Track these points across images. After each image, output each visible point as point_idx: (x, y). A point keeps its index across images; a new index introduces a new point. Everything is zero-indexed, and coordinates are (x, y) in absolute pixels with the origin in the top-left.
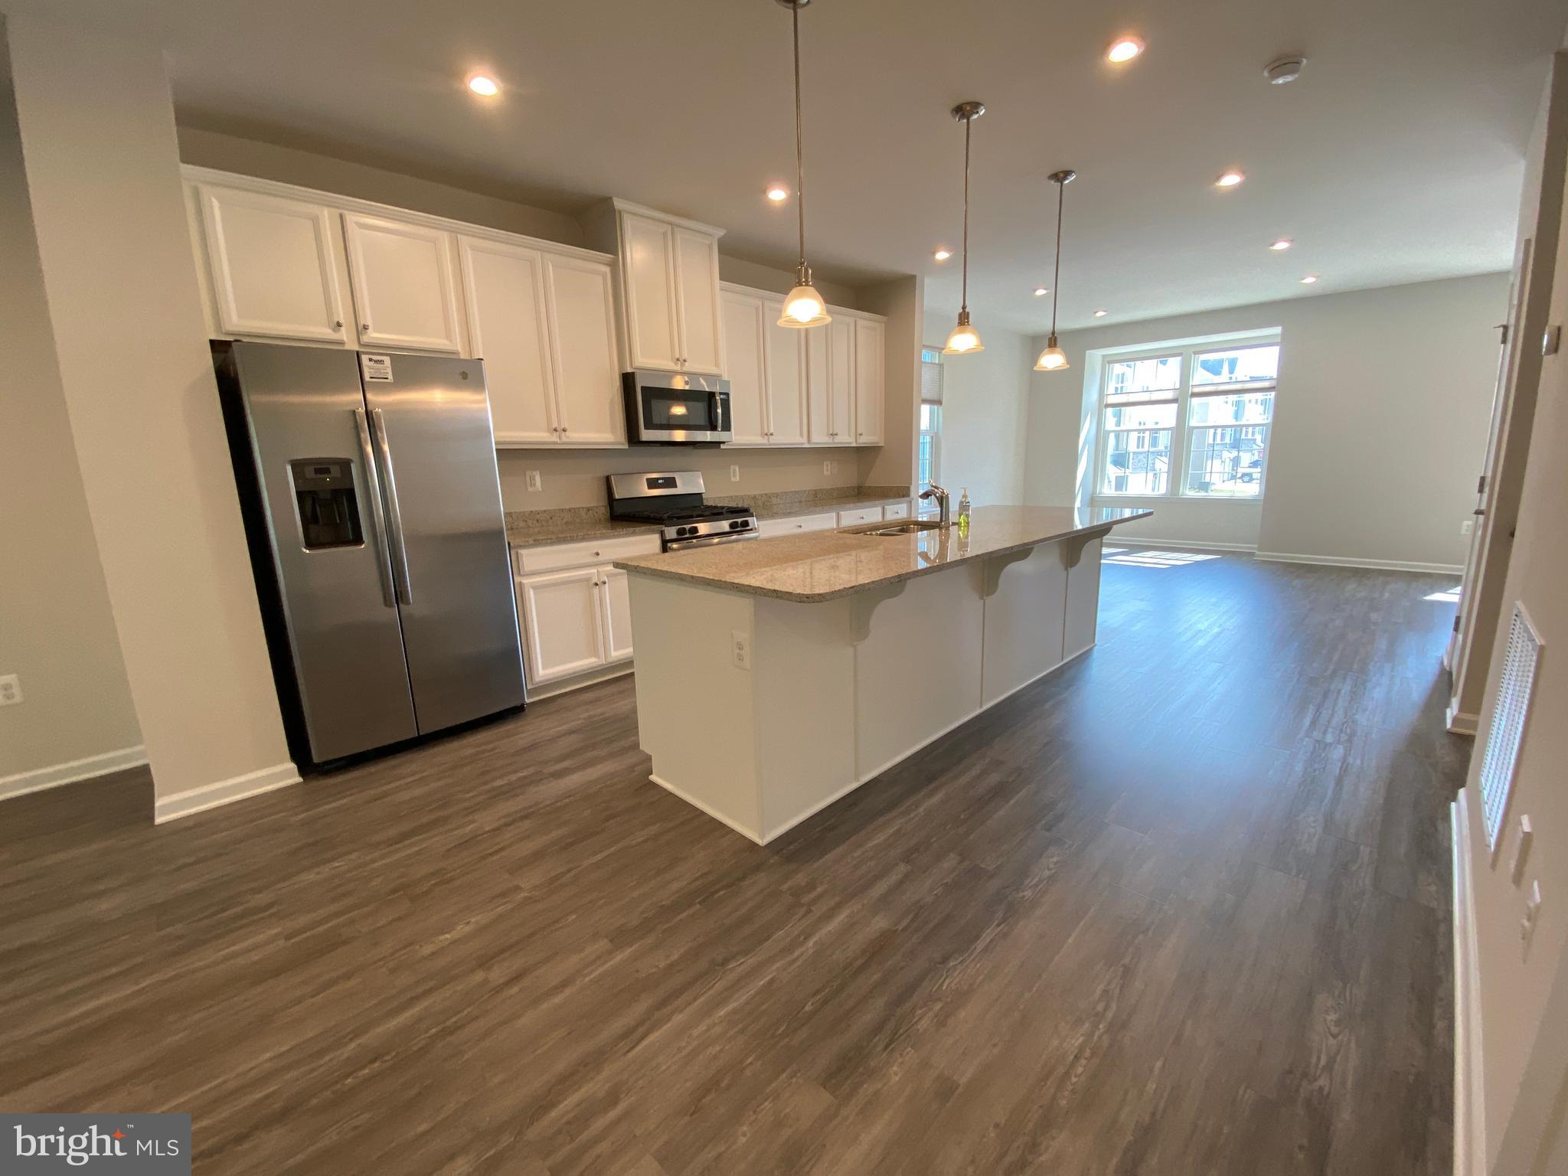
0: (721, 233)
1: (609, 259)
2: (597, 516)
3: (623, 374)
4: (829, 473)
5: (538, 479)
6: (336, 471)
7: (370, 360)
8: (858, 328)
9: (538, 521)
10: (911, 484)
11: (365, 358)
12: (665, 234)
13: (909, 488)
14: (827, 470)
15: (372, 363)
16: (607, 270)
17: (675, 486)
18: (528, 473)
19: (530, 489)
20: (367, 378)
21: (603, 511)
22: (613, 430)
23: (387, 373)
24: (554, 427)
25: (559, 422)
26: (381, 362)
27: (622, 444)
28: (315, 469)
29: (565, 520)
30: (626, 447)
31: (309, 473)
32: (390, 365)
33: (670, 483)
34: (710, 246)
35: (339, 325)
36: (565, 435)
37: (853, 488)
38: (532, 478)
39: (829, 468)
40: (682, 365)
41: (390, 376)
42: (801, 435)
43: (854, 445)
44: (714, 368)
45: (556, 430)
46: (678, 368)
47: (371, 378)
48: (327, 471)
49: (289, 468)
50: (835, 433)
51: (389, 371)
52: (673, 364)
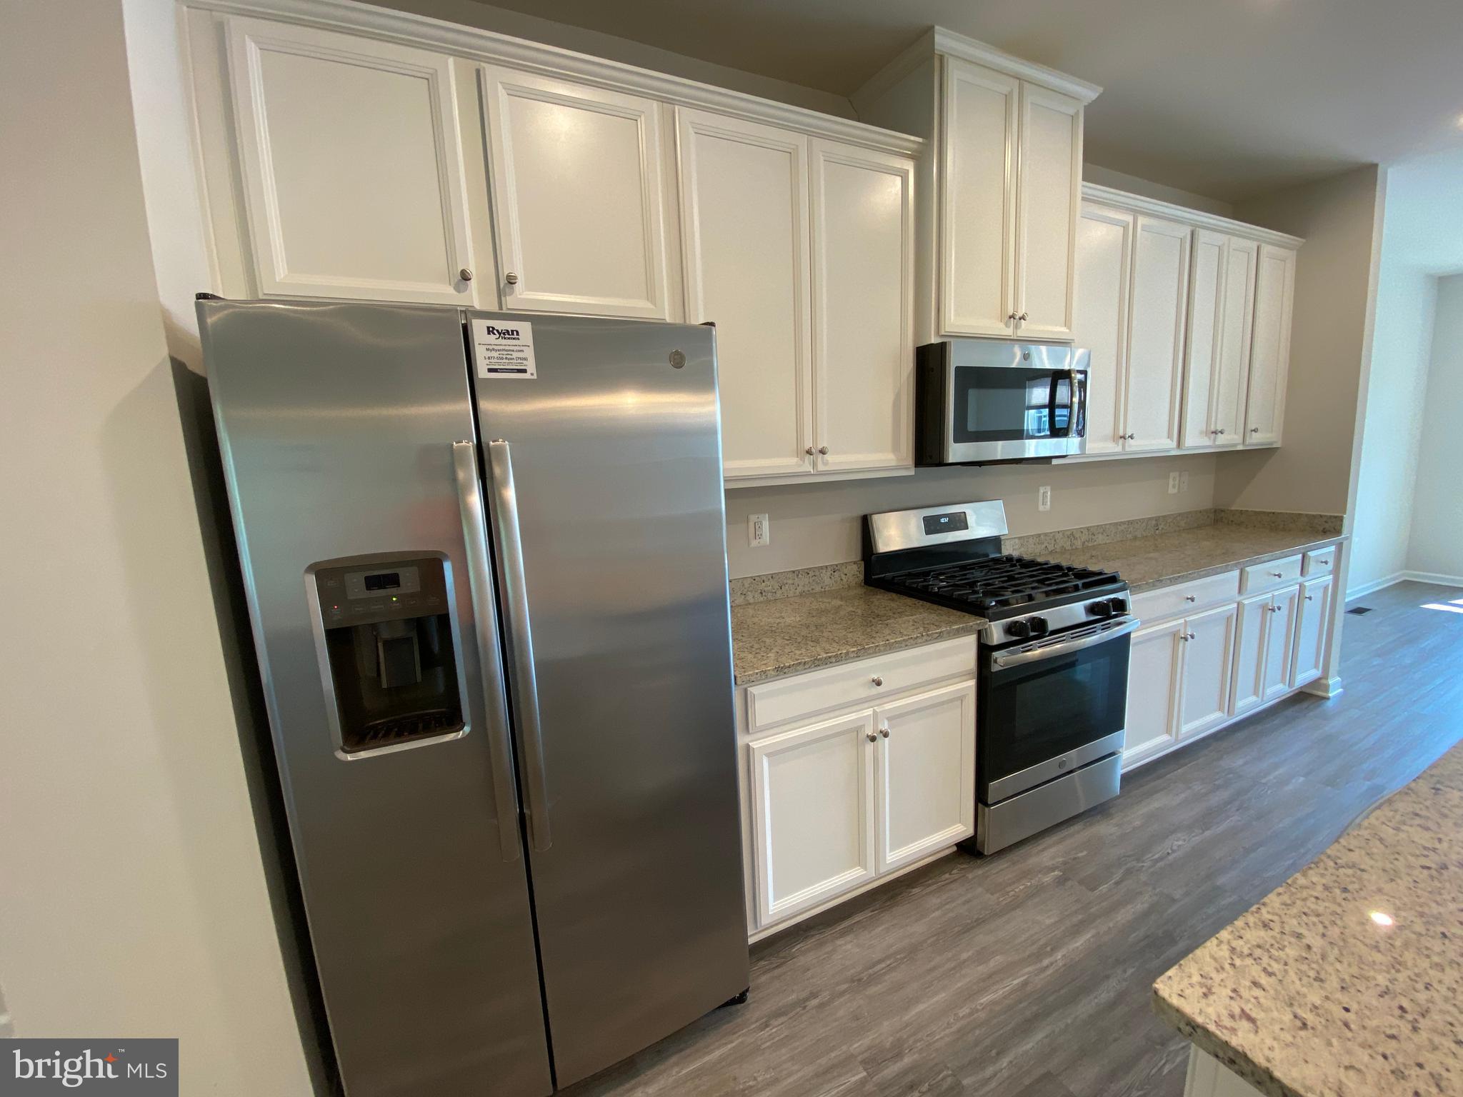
0: (1089, 93)
1: (914, 146)
2: (845, 580)
3: (917, 348)
4: (1175, 491)
5: (766, 525)
6: (410, 581)
7: (490, 330)
8: (1263, 258)
9: (761, 593)
10: (1345, 513)
11: (478, 327)
12: (1007, 98)
13: (1341, 519)
14: (1174, 487)
15: (492, 339)
16: (909, 166)
17: (965, 526)
18: (753, 518)
19: (754, 543)
20: (482, 372)
21: (855, 572)
22: (896, 448)
23: (525, 359)
24: (807, 448)
25: (815, 440)
26: (512, 334)
27: (907, 469)
28: (366, 578)
29: (799, 589)
30: (912, 472)
31: (355, 586)
32: (530, 342)
33: (959, 522)
34: (1073, 118)
35: (465, 277)
36: (822, 458)
37: (1206, 511)
38: (758, 526)
39: (1177, 482)
40: (1017, 327)
41: (531, 366)
42: (1170, 436)
43: (1240, 448)
44: (1064, 329)
45: (809, 452)
46: (1008, 332)
47: (490, 370)
48: (393, 580)
49: (311, 580)
50: (1219, 429)
51: (529, 353)
52: (1002, 325)
